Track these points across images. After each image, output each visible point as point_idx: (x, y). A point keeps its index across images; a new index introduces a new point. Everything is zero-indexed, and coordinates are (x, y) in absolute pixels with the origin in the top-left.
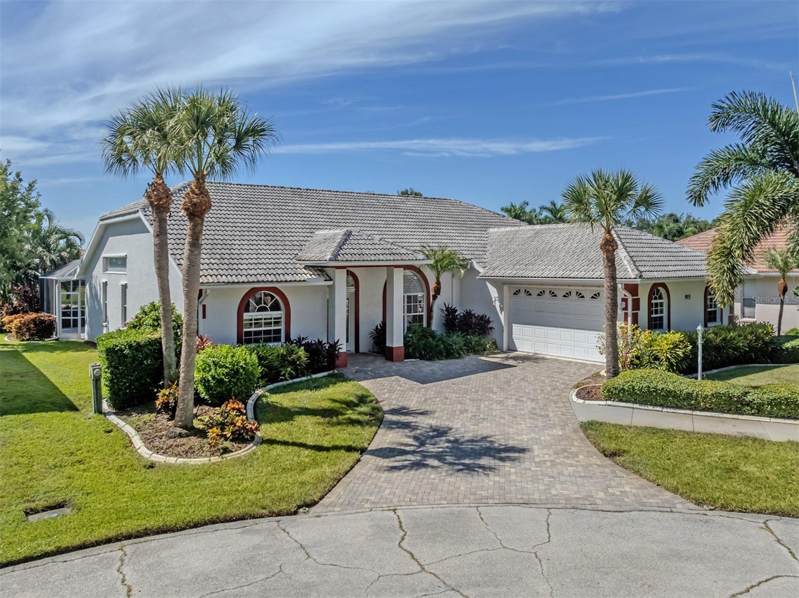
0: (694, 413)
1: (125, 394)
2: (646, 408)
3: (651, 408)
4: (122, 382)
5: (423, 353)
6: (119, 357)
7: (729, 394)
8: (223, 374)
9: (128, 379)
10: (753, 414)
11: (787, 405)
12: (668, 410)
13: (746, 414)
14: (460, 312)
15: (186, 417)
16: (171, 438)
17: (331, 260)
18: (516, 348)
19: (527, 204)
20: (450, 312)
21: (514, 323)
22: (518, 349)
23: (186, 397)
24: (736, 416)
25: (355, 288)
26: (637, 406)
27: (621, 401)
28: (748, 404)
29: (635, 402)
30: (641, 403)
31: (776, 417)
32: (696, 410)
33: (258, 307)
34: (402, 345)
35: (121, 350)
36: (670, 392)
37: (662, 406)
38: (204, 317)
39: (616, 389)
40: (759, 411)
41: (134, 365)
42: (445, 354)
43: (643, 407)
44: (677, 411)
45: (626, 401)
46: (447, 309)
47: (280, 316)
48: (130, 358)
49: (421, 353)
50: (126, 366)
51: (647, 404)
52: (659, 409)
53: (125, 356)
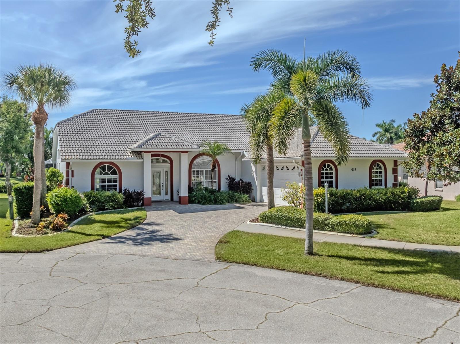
0: (301, 230)
1: (24, 210)
2: (278, 227)
3: (280, 226)
4: (21, 204)
5: (200, 200)
6: (20, 193)
7: (317, 219)
8: (59, 201)
9: (24, 204)
10: (330, 231)
11: (346, 225)
12: (289, 228)
13: (327, 231)
14: (237, 180)
15: (35, 219)
16: (28, 228)
17: (137, 148)
18: (264, 201)
19: (394, 121)
20: (231, 180)
21: (263, 186)
22: (265, 201)
23: (35, 209)
24: (321, 232)
25: (171, 165)
26: (274, 225)
27: (267, 223)
28: (328, 225)
29: (274, 224)
30: (276, 224)
31: (341, 232)
32: (302, 228)
33: (104, 173)
34: (187, 196)
35: (20, 189)
36: (289, 218)
37: (286, 225)
38: (73, 176)
39: (264, 216)
40: (333, 229)
41: (27, 197)
42: (213, 202)
43: (277, 226)
44: (293, 228)
45: (269, 223)
46: (230, 178)
47: (116, 178)
48: (25, 193)
49: (199, 200)
50: (23, 197)
51: (279, 225)
52: (284, 227)
53: (23, 192)
